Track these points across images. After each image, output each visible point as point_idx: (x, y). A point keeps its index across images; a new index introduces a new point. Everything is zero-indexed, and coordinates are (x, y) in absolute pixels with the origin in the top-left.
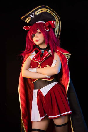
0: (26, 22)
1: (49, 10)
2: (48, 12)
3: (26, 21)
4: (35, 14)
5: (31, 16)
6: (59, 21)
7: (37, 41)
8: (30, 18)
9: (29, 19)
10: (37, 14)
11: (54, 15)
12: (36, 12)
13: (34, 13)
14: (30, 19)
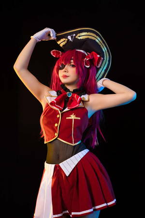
0: (59, 45)
2: (97, 41)
3: (59, 43)
4: (77, 37)
5: (69, 38)
6: (109, 61)
8: (67, 40)
9: (64, 41)
10: (79, 38)
11: (104, 49)
12: (78, 35)
13: (74, 35)
14: (66, 42)
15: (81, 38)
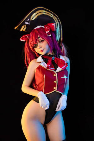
1: (44, 11)
2: (44, 14)
3: (21, 30)
4: (31, 20)
5: (27, 23)
7: (42, 51)
13: (29, 19)
15: (34, 18)
